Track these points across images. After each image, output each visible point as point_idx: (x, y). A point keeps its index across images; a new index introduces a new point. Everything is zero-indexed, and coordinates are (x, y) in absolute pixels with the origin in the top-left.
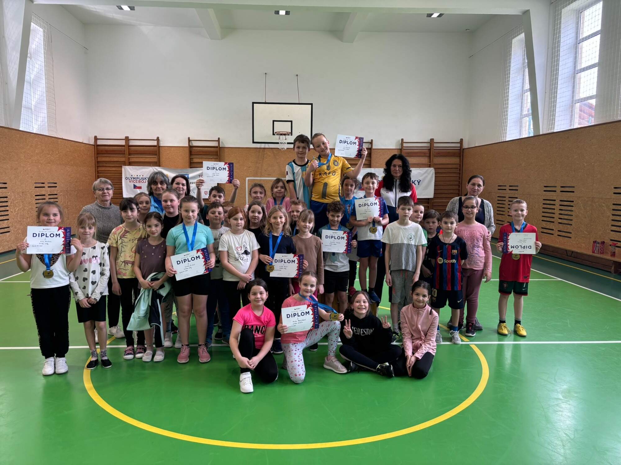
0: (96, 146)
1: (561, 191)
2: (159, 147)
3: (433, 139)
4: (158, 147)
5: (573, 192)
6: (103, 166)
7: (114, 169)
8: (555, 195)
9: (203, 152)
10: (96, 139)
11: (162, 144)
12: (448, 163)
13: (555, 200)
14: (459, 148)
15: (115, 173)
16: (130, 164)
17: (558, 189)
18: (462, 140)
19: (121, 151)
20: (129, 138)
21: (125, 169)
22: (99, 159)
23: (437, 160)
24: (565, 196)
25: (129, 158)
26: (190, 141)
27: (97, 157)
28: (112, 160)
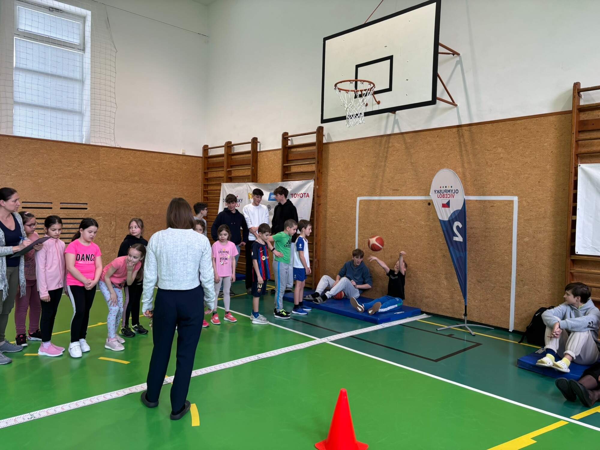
0: (205, 158)
2: (256, 153)
4: (253, 153)
9: (301, 154)
10: (206, 149)
11: (261, 148)
25: (229, 171)
26: (285, 137)
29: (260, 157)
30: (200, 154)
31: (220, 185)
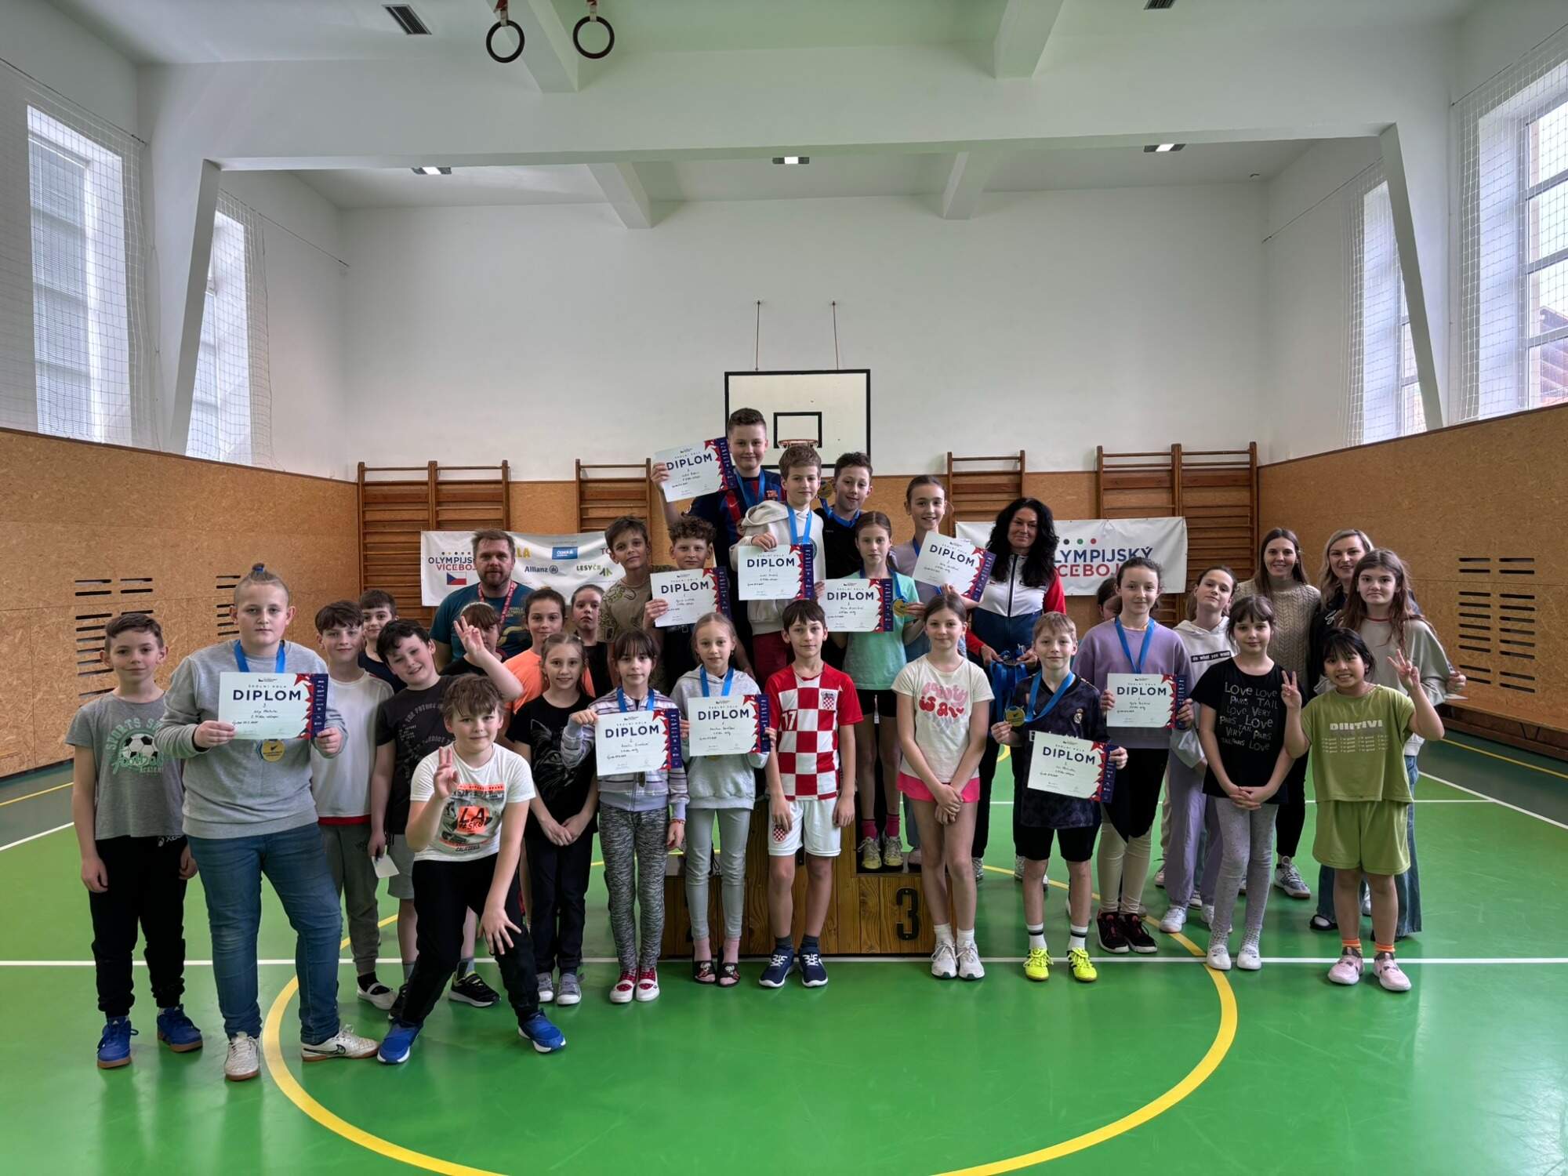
0: (362, 485)
1: (1502, 572)
2: (508, 484)
3: (1179, 446)
4: (506, 484)
5: (1532, 572)
6: (376, 533)
7: (402, 539)
8: (1487, 580)
9: (610, 493)
10: (362, 469)
11: (514, 477)
12: (1220, 504)
13: (1488, 595)
14: (1248, 466)
15: (404, 549)
16: (440, 526)
17: (1495, 566)
18: (1253, 445)
19: (418, 496)
20: (439, 466)
21: (427, 538)
22: (369, 517)
23: (1192, 498)
24: (1514, 584)
25: (437, 512)
26: (579, 467)
27: (364, 512)
28: (399, 518)
29: (515, 493)
30: (353, 477)
31: (419, 533)
